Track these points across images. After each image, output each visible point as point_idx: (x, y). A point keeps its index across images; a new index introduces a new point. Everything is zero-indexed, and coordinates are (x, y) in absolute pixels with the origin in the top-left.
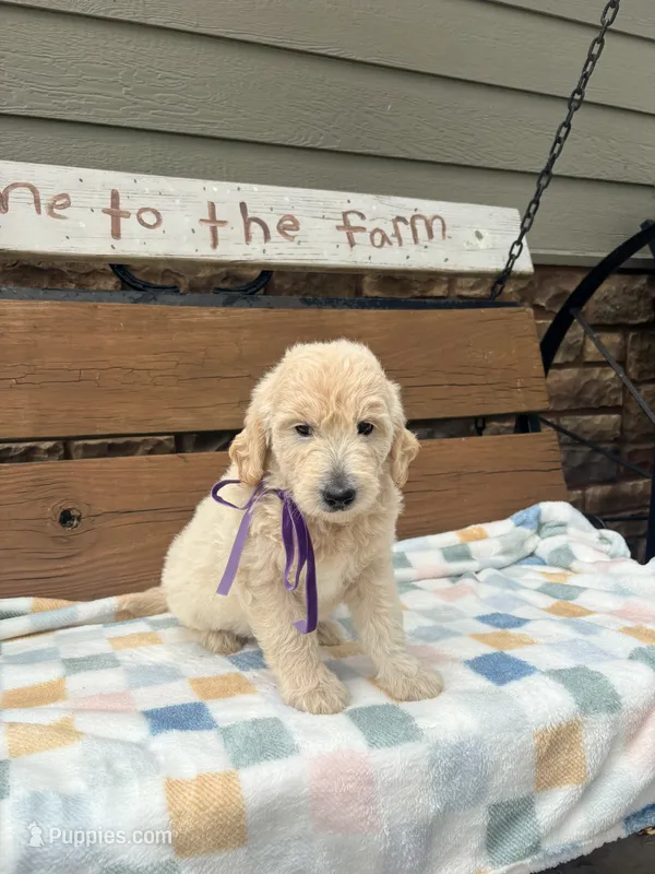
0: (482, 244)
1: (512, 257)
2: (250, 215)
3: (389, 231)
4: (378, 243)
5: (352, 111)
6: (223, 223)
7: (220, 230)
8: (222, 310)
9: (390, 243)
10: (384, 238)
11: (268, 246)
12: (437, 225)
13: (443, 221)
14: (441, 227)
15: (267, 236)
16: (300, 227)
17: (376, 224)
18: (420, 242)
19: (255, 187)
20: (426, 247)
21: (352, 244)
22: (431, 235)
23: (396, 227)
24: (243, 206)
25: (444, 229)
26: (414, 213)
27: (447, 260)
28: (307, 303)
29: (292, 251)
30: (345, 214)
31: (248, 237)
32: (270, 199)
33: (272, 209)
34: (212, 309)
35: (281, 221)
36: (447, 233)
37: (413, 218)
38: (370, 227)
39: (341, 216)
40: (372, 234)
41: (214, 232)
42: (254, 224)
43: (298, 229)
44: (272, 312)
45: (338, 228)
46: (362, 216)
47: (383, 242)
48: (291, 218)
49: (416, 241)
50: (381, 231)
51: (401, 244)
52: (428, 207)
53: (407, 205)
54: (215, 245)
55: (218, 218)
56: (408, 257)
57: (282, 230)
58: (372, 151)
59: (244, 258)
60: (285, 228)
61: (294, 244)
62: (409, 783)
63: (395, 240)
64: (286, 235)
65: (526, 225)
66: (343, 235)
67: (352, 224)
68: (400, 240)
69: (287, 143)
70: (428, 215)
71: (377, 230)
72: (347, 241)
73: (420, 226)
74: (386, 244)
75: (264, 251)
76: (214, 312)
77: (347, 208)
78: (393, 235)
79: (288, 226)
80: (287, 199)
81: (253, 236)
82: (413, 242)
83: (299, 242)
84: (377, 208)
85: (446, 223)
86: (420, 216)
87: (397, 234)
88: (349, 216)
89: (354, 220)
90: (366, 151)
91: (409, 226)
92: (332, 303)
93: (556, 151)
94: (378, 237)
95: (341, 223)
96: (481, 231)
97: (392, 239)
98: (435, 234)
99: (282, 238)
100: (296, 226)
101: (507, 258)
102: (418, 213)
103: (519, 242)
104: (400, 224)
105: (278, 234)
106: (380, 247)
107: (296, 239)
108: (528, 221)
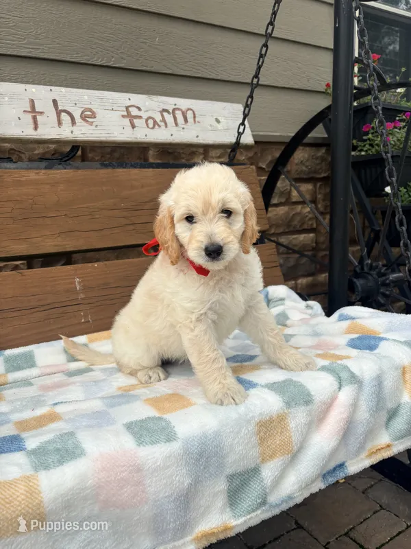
0: (219, 126)
1: (240, 134)
2: (60, 108)
3: (158, 118)
4: (151, 125)
5: (133, 42)
6: (41, 113)
7: (39, 118)
8: (43, 171)
9: (159, 126)
10: (155, 122)
11: (75, 129)
12: (190, 114)
13: (193, 112)
14: (193, 116)
15: (73, 122)
16: (97, 116)
17: (150, 114)
18: (180, 125)
19: (63, 90)
20: (183, 128)
21: (133, 126)
22: (186, 120)
23: (162, 116)
24: (55, 102)
25: (195, 117)
26: (174, 107)
27: (197, 136)
28: (105, 166)
29: (91, 132)
30: (127, 108)
31: (60, 123)
32: (74, 98)
33: (76, 104)
34: (37, 171)
35: (82, 113)
36: (197, 119)
37: (174, 110)
38: (145, 116)
39: (125, 110)
40: (147, 120)
41: (35, 119)
42: (63, 114)
43: (95, 117)
44: (80, 172)
45: (123, 116)
46: (139, 109)
47: (154, 125)
48: (90, 110)
49: (176, 124)
50: (153, 118)
51: (166, 127)
52: (184, 103)
53: (170, 102)
54: (36, 128)
55: (37, 109)
56: (172, 135)
57: (84, 118)
58: (148, 69)
59: (57, 137)
60: (86, 117)
61: (93, 127)
62: (168, 467)
63: (163, 124)
64: (87, 121)
65: (246, 112)
66: (127, 121)
67: (133, 114)
68: (166, 124)
69: (89, 62)
70: (184, 108)
71: (150, 118)
72: (130, 125)
73: (179, 115)
74: (157, 126)
75: (72, 132)
76: (37, 173)
77: (128, 103)
78: (161, 121)
79: (88, 116)
80: (86, 97)
81: (63, 122)
82: (174, 125)
83: (96, 126)
84: (150, 104)
85: (196, 113)
86: (178, 109)
87: (164, 120)
88: (130, 109)
89: (134, 112)
90: (144, 68)
91: (172, 115)
92: (122, 165)
93: (260, 63)
94: (151, 122)
95: (125, 113)
96: (219, 118)
97: (160, 123)
98: (188, 120)
99: (84, 123)
100: (93, 115)
101: (237, 134)
102: (176, 107)
103: (243, 124)
104: (165, 114)
105: (81, 120)
106: (153, 128)
107: (95, 124)
108: (247, 109)
